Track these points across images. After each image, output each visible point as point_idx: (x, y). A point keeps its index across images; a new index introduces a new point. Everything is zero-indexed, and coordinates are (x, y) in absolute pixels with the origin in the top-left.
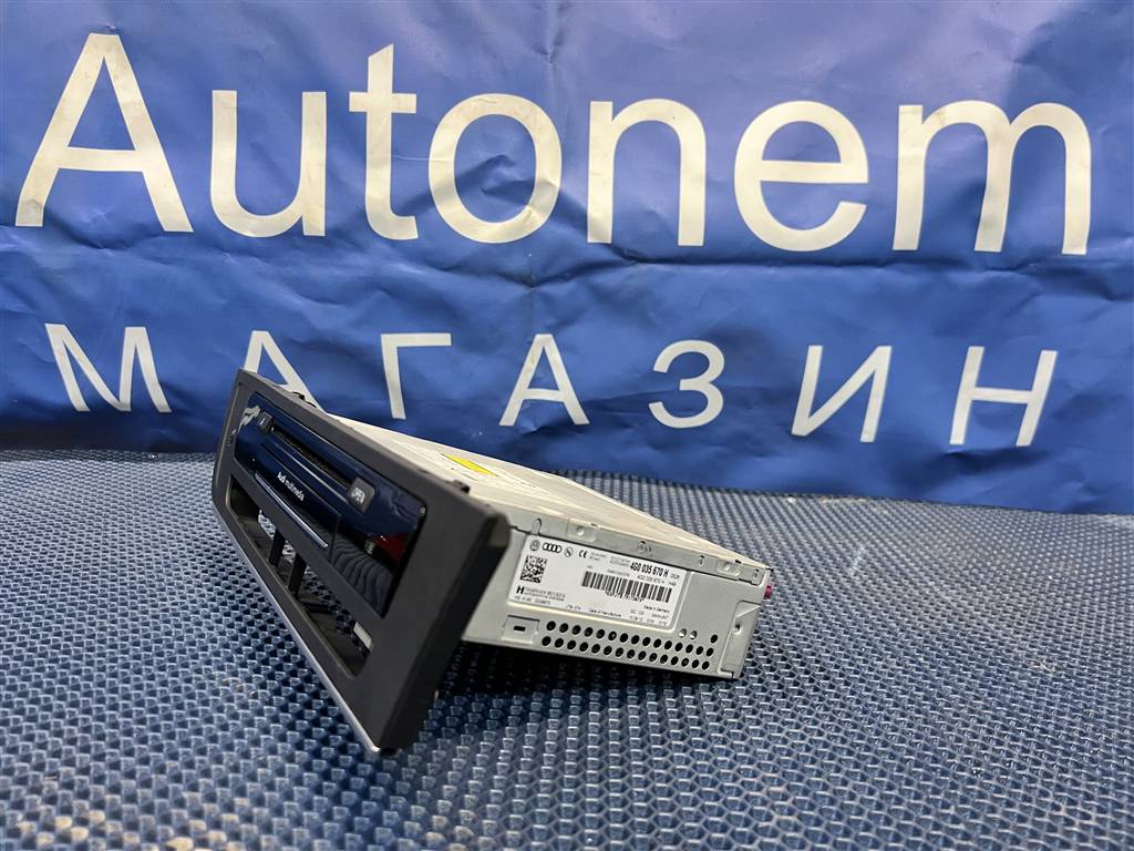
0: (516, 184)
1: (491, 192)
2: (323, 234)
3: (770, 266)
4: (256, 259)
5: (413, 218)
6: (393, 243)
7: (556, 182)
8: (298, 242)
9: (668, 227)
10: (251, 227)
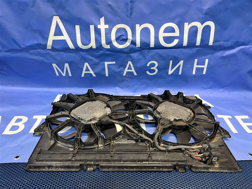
1: (121, 40)
2: (95, 48)
3: (164, 49)
4: (85, 52)
5: (109, 45)
6: (106, 49)
7: (131, 39)
8: (91, 49)
9: (149, 45)
10: (84, 47)
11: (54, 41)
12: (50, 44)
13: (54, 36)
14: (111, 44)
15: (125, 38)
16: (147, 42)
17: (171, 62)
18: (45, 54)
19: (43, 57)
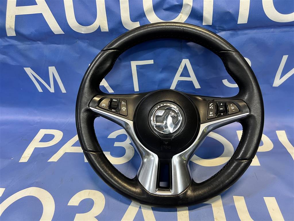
0: (176, 6)
1: (167, 9)
2: (108, 31)
3: (272, 28)
5: (138, 22)
7: (191, 4)
9: (234, 17)
10: (83, 30)
11: (18, 18)
12: (10, 24)
13: (16, 6)
14: (144, 18)
15: (178, 4)
16: (230, 11)
17: (285, 58)
18: (5, 47)
19: (4, 53)
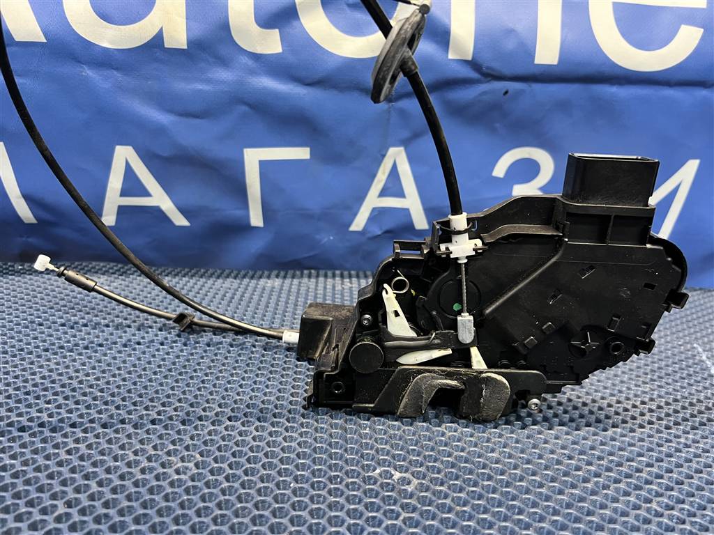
1: (354, 6)
2: (185, 47)
4: (115, 73)
5: (277, 30)
6: (257, 57)
8: (159, 54)
10: (109, 37)
16: (519, 27)
